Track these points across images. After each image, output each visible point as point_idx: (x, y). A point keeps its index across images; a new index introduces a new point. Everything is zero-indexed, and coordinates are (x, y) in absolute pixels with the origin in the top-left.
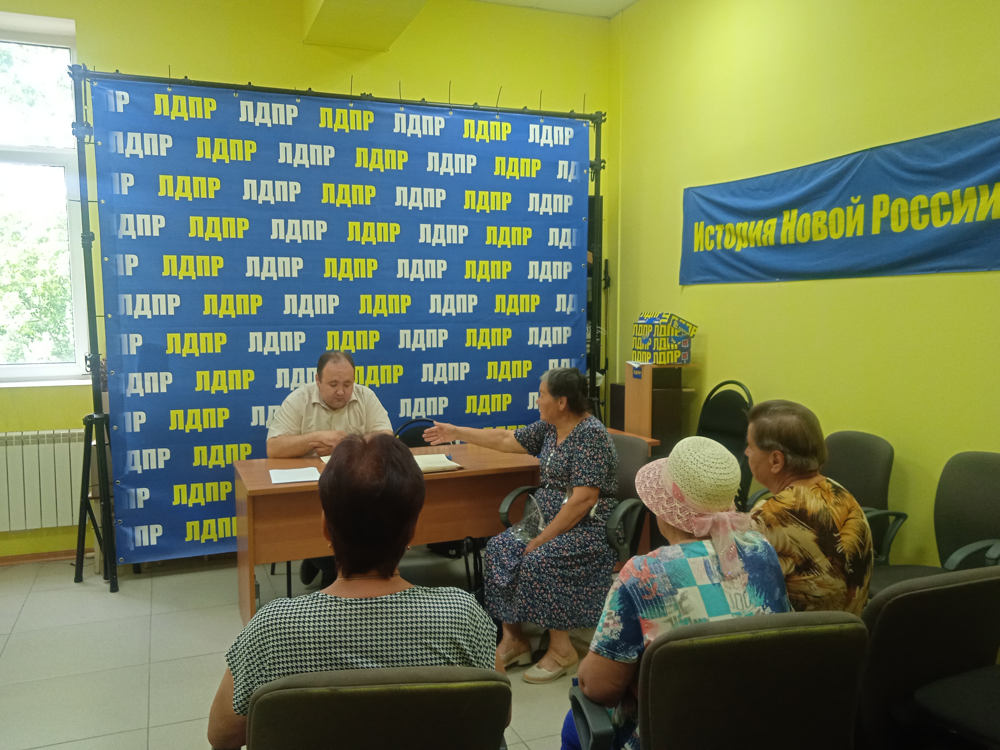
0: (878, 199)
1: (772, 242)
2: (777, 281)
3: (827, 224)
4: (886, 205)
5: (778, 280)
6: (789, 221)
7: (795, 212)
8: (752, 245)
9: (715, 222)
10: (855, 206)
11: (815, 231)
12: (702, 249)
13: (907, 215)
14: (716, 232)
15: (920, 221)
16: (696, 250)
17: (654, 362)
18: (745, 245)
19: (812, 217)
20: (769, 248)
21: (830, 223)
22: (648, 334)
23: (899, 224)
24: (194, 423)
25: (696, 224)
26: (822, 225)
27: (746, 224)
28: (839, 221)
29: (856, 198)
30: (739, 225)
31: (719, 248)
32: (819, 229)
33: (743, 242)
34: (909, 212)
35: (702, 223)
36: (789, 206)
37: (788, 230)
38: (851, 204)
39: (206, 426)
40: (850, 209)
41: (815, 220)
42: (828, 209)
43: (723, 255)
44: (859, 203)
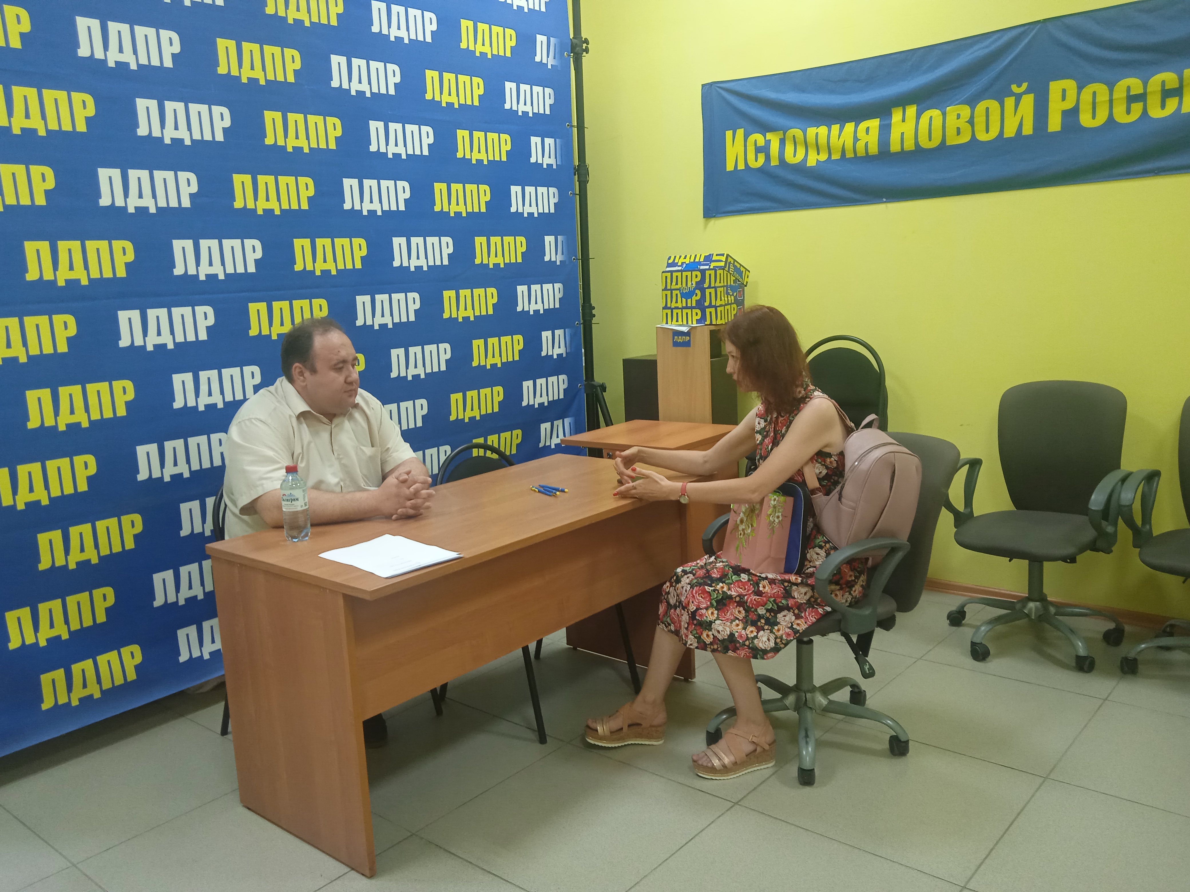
0: (1055, 87)
1: (874, 149)
2: (885, 202)
3: (971, 122)
4: (1072, 94)
5: (884, 200)
6: (903, 120)
7: (911, 110)
8: (836, 156)
9: (765, 128)
10: (1018, 98)
11: (951, 132)
12: (741, 166)
13: (1108, 105)
14: (768, 142)
15: (1128, 112)
16: (730, 167)
17: (708, 322)
18: (823, 157)
19: (944, 114)
20: (868, 158)
21: (976, 120)
22: (692, 284)
23: (1094, 117)
24: (31, 490)
25: (729, 134)
26: (962, 123)
27: (823, 130)
28: (991, 118)
29: (1019, 86)
30: (812, 131)
31: (775, 162)
32: (958, 129)
33: (818, 154)
34: (1111, 101)
35: (740, 132)
36: (902, 101)
37: (903, 134)
38: (1011, 94)
39: (56, 492)
40: (1009, 102)
41: (951, 118)
42: (972, 102)
43: (782, 173)
44: (1026, 92)
